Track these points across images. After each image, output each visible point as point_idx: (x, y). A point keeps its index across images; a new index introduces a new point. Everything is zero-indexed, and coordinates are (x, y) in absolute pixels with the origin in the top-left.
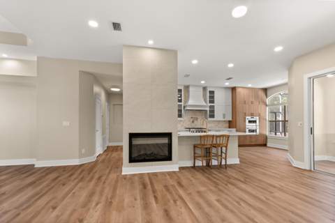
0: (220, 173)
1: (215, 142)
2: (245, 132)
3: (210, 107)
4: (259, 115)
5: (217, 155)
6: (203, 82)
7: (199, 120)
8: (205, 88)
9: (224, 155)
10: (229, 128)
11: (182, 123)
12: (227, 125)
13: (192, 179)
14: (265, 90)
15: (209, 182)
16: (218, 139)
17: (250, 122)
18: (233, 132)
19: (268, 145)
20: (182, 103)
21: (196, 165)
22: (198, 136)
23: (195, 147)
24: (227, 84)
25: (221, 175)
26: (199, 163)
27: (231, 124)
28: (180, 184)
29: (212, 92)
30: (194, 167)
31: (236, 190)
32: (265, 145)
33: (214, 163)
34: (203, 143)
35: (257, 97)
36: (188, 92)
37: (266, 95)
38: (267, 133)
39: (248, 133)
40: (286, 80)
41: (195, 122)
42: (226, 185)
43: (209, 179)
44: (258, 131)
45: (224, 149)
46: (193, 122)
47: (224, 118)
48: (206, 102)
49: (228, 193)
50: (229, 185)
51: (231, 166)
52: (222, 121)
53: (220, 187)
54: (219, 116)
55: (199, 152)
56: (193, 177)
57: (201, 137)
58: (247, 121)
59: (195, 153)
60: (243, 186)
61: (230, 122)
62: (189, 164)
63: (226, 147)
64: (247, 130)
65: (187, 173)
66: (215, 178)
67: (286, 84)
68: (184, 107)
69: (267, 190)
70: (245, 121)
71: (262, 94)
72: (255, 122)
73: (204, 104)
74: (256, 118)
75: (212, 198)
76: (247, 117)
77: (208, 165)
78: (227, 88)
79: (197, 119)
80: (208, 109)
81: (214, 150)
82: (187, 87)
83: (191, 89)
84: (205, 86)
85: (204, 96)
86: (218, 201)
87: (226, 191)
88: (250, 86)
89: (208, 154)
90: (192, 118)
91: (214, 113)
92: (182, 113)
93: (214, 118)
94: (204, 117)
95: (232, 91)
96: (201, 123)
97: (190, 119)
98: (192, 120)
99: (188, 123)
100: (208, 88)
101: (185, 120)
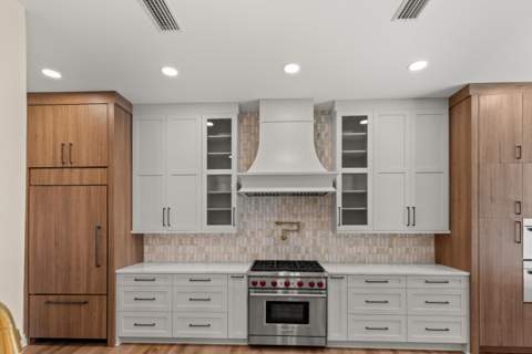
3: (349, 179)
7: (308, 234)
11: (242, 241)
20: (233, 172)
27: (446, 249)
41: (292, 237)
46: (284, 238)
47: (411, 222)
52: (404, 236)
61: (439, 239)
73: (321, 169)
76: (527, 222)
79: (299, 227)
80: (337, 189)
82: (250, 114)
90: (277, 223)
91: (366, 206)
92: (230, 206)
93: (365, 223)
94: (326, 219)
95: (450, 109)
96: (315, 241)
97: (272, 226)
98: (279, 231)
99: (265, 241)
100: (336, 109)
101: (252, 233)
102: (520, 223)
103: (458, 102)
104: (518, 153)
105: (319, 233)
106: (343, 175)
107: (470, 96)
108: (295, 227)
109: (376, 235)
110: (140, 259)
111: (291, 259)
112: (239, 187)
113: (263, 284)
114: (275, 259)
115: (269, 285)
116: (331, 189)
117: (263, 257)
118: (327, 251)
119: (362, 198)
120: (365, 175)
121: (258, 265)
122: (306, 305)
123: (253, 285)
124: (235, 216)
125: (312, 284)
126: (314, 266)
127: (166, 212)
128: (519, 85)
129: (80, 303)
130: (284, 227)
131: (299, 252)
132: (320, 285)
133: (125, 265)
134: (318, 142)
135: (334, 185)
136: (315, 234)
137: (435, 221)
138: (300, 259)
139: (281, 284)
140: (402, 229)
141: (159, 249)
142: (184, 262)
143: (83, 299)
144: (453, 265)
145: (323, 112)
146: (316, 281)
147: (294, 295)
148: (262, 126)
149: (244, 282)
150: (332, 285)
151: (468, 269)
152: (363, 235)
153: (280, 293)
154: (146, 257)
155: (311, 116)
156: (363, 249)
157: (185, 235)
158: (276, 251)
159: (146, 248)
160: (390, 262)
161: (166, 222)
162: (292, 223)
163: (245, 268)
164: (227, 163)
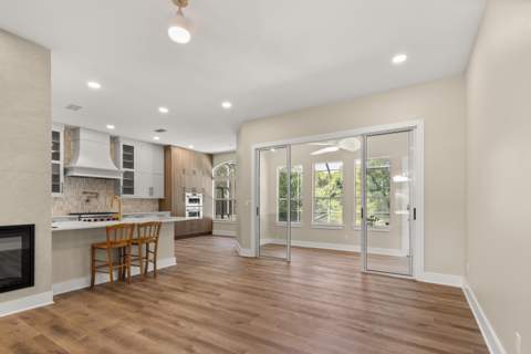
0: (145, 286)
1: (135, 236)
2: (184, 216)
3: (126, 174)
4: (203, 191)
5: (139, 258)
6: (111, 127)
7: (102, 199)
8: (114, 140)
9: (151, 256)
10: (160, 210)
11: (59, 203)
12: (157, 206)
13: (88, 310)
14: (211, 156)
15: (124, 306)
16: (142, 229)
17: (191, 201)
18: (167, 218)
19: (215, 232)
20: (61, 162)
21: (97, 282)
22: (101, 228)
23: (94, 248)
24: (157, 138)
25: (146, 290)
26: (103, 278)
27: (163, 205)
28: (58, 329)
29: (129, 149)
30: (92, 288)
31: (172, 306)
32: (210, 233)
33: (135, 271)
34: (111, 239)
35: (200, 165)
36: (76, 140)
37: (212, 163)
38: (213, 216)
39: (187, 218)
40: (233, 148)
41: (94, 201)
42: (156, 302)
43: (124, 301)
44: (201, 213)
45: (152, 246)
46: (87, 201)
47: (151, 194)
48: (116, 164)
49: (160, 314)
50: (161, 302)
51: (164, 272)
52: (148, 200)
53: (146, 309)
54: (141, 190)
55: (102, 256)
56: (89, 307)
57: (108, 229)
58: (187, 200)
59: (94, 261)
60: (182, 297)
61: (160, 200)
62: (80, 283)
63: (156, 242)
64: (187, 213)
65: (74, 304)
66: (134, 296)
67: (234, 152)
68: (66, 171)
69: (213, 294)
70: (184, 200)
71: (206, 161)
72: (197, 200)
73: (115, 168)
74: (199, 196)
75: (132, 331)
76: (187, 194)
77: (122, 278)
79: (97, 196)
80: (121, 178)
81: (134, 250)
82: (73, 132)
83: (83, 135)
84: (116, 134)
85: (114, 152)
86: (143, 332)
87: (155, 312)
88: (191, 147)
89: (121, 257)
90: (85, 193)
91: (133, 186)
93: (132, 193)
94: (112, 191)
95: (165, 151)
96: (105, 203)
97: (80, 194)
98: (85, 197)
99: (75, 203)
100: (121, 140)
102: (185, 195)
103: (167, 149)
104: (184, 171)
105: (108, 198)
106: (124, 171)
107: (171, 149)
108: (95, 195)
109: (136, 199)
111: (92, 212)
116: (118, 177)
117: (74, 211)
119: (132, 182)
120: (133, 172)
124: (62, 188)
130: (88, 195)
131: (97, 208)
136: (105, 199)
137: (160, 194)
138: (97, 211)
140: (146, 195)
152: (131, 199)
155: (109, 140)
158: (83, 208)
162: (93, 193)
164: (58, 159)
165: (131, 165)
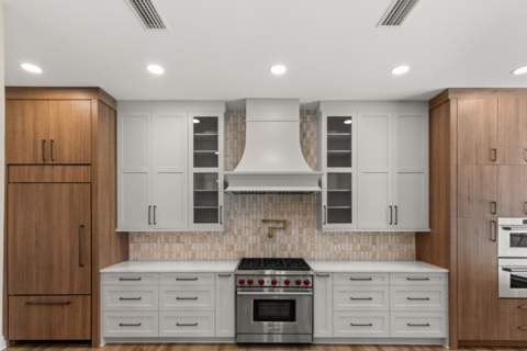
3: (334, 178)
7: (294, 232)
12: (411, 248)
20: (220, 170)
41: (279, 234)
46: (270, 236)
47: (393, 220)
48: (312, 161)
52: (386, 234)
58: (504, 238)
61: (419, 236)
64: (504, 278)
70: (493, 240)
76: (502, 221)
78: (404, 103)
79: (285, 225)
80: (323, 188)
90: (264, 221)
91: (350, 204)
92: (217, 204)
93: (349, 221)
94: (312, 217)
95: (431, 112)
96: (301, 239)
97: (259, 224)
98: (265, 229)
99: (251, 239)
100: (322, 109)
101: (240, 231)
102: (496, 223)
103: (437, 105)
104: (493, 155)
105: (305, 231)
106: (329, 174)
107: (448, 100)
108: (281, 225)
109: (360, 233)
110: (125, 257)
111: (278, 256)
112: (226, 185)
113: (250, 282)
114: (262, 257)
115: (256, 283)
116: (317, 189)
117: (250, 255)
118: (313, 249)
119: (347, 196)
120: (350, 175)
121: (245, 263)
122: (292, 303)
123: (241, 284)
124: (222, 214)
125: (298, 283)
126: (300, 264)
127: (152, 210)
128: (495, 91)
129: (62, 304)
130: (271, 225)
131: (285, 249)
132: (307, 283)
133: (110, 264)
134: (304, 141)
135: (320, 185)
136: (301, 232)
138: (286, 256)
139: (267, 282)
141: (145, 246)
142: (170, 259)
143: (66, 299)
144: (433, 262)
145: (308, 112)
146: (302, 279)
147: (280, 293)
148: (249, 125)
149: (231, 281)
150: (318, 283)
151: (447, 266)
152: (347, 233)
153: (266, 292)
154: (131, 255)
155: (297, 117)
156: (347, 246)
157: (172, 234)
158: (263, 249)
159: (131, 246)
160: (374, 259)
161: (152, 220)
162: (278, 222)
163: (232, 267)
164: (213, 161)
165: (345, 160)
